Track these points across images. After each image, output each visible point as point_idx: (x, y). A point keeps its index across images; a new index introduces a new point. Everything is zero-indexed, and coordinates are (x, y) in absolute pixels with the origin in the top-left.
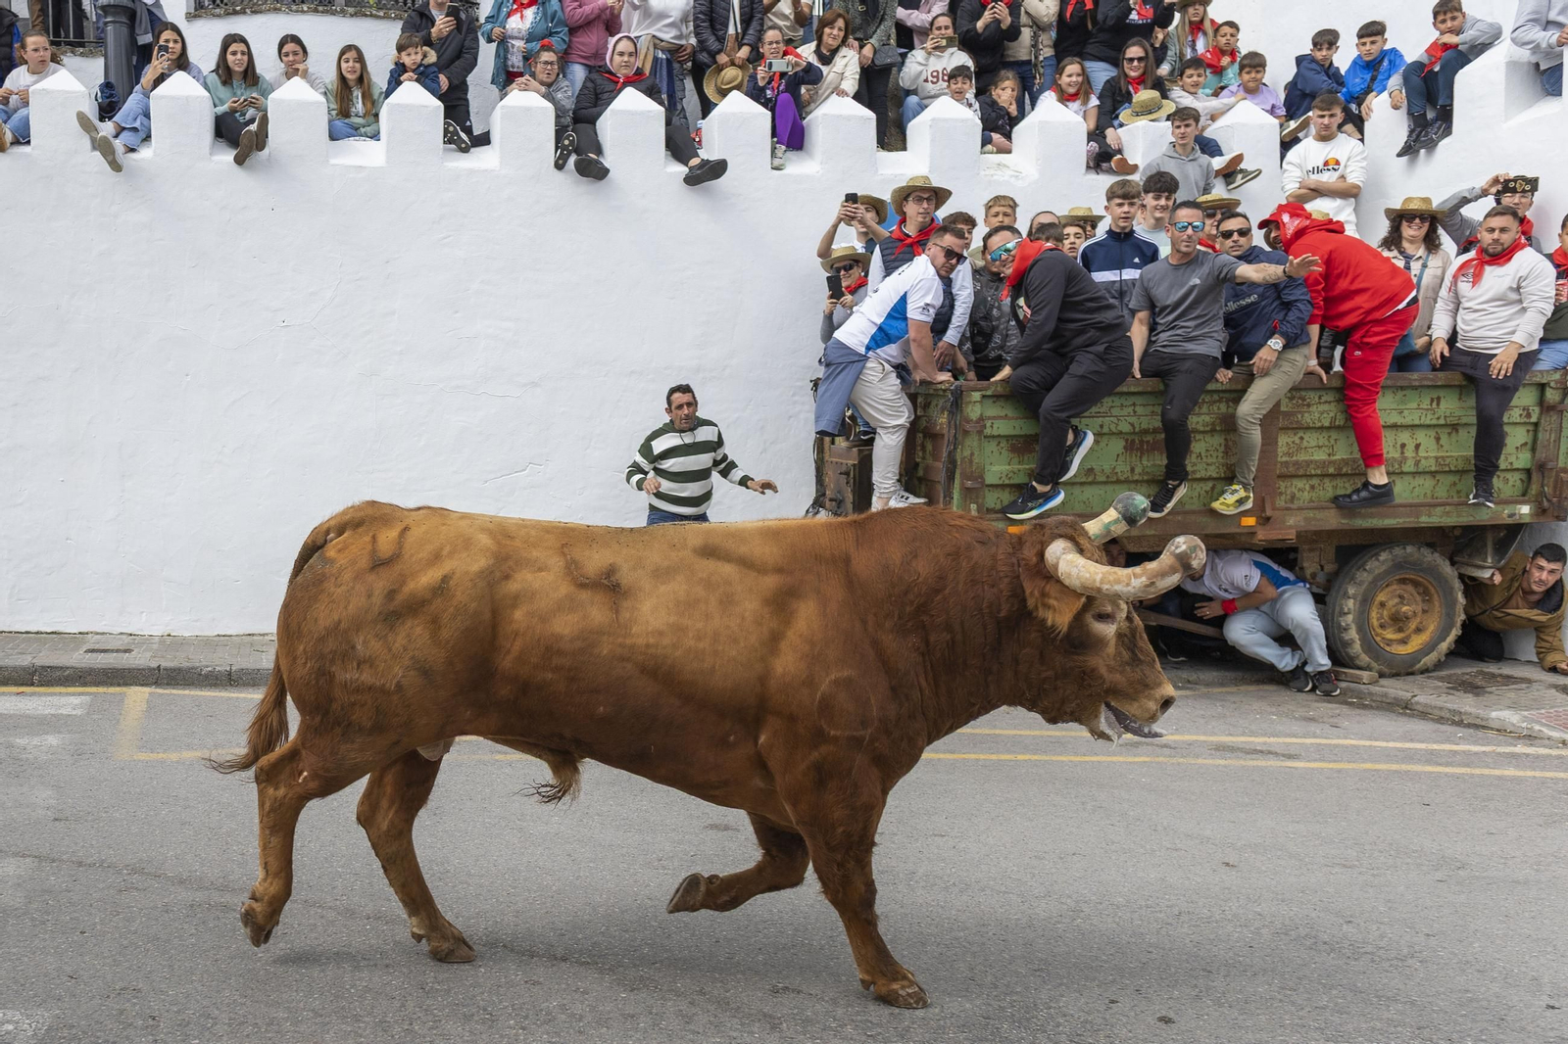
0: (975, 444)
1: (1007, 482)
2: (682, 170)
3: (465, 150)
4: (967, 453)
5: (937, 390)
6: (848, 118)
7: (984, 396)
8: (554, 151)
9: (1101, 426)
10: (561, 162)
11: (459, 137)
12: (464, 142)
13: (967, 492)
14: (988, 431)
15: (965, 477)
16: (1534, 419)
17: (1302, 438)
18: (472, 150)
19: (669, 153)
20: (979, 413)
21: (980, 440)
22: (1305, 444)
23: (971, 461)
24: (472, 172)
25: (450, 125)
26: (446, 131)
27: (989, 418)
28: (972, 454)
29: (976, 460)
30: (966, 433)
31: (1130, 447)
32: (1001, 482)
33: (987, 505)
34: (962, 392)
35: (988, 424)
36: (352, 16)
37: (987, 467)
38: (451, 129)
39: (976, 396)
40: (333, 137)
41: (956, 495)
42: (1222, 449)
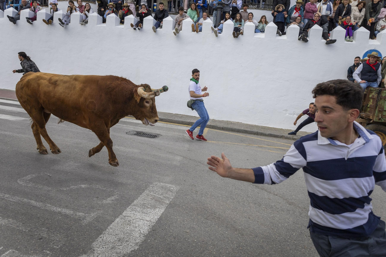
0: (383, 101)
2: (325, 41)
3: (281, 36)
4: (381, 103)
5: (376, 89)
6: (363, 32)
8: (298, 36)
10: (300, 39)
11: (280, 33)
12: (281, 34)
13: (379, 111)
15: (379, 108)
18: (282, 36)
19: (323, 38)
20: (385, 95)
21: (384, 101)
23: (381, 105)
24: (281, 40)
25: (278, 31)
26: (277, 32)
28: (382, 104)
29: (382, 105)
30: (381, 99)
33: (383, 115)
34: (382, 90)
36: (262, 10)
37: (385, 107)
38: (278, 32)
39: (385, 91)
40: (255, 32)
41: (377, 111)
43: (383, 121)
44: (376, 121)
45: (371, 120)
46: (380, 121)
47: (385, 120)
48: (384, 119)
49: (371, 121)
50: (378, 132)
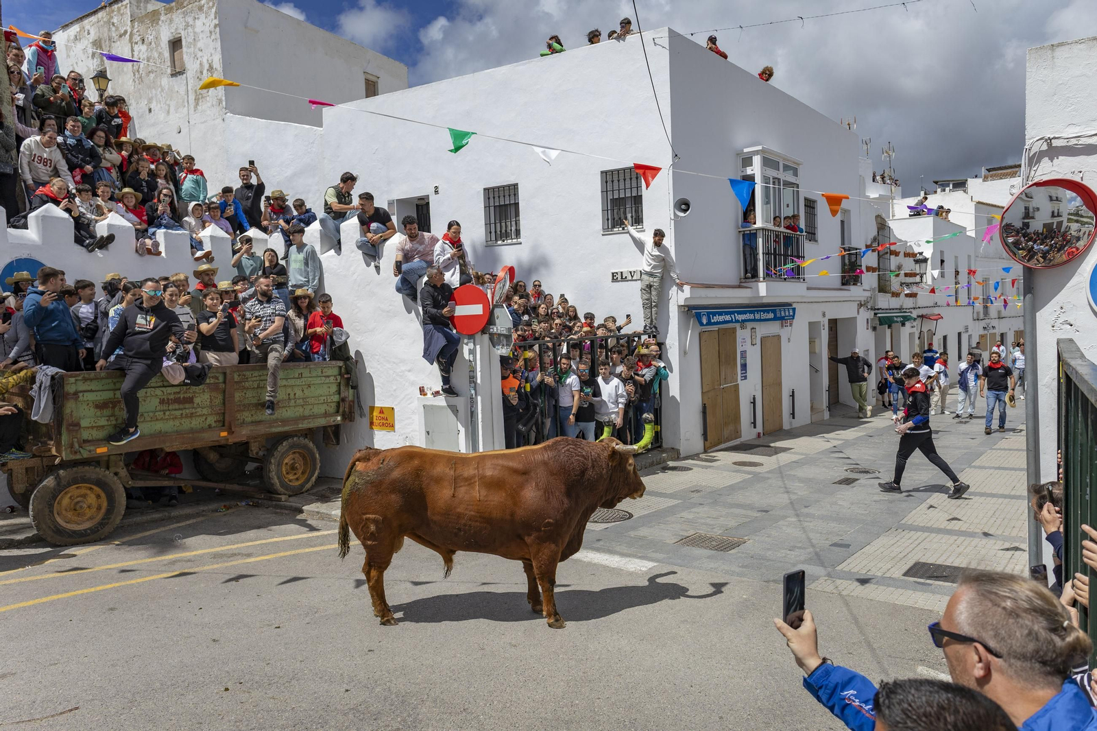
0: (74, 406)
1: (94, 425)
4: (69, 410)
7: (76, 380)
9: (146, 393)
13: (71, 432)
14: (81, 398)
15: (69, 424)
16: (339, 381)
17: (245, 393)
20: (76, 388)
21: (76, 404)
22: (247, 396)
23: (71, 415)
27: (81, 392)
28: (72, 412)
29: (75, 414)
30: (68, 399)
31: (162, 402)
32: (91, 425)
33: (84, 440)
35: (81, 395)
37: (82, 418)
39: (72, 380)
41: (64, 434)
42: (209, 400)
43: (85, 455)
44: (68, 459)
45: (56, 457)
46: (78, 457)
47: (90, 451)
48: (88, 448)
49: (57, 461)
50: (81, 485)
